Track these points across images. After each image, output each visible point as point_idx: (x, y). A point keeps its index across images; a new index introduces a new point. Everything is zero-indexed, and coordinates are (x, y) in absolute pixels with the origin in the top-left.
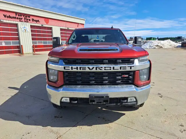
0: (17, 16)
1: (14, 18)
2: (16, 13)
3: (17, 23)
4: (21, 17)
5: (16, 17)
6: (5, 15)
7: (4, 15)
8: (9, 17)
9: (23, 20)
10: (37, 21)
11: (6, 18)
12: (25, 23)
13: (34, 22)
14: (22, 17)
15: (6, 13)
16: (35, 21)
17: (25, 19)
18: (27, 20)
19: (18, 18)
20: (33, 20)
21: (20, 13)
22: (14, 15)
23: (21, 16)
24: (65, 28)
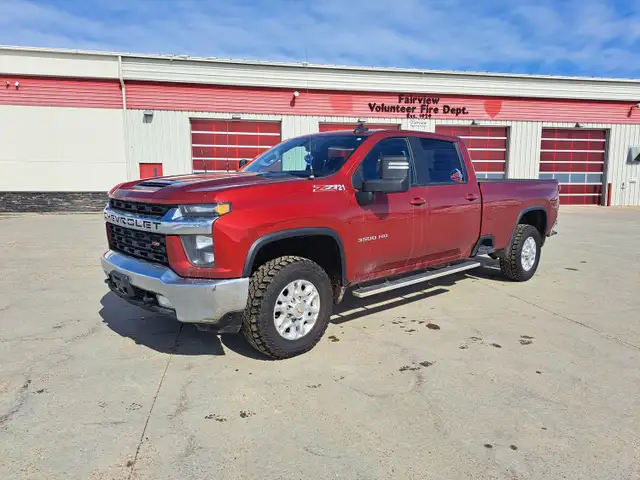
0: (403, 104)
1: (393, 109)
2: (400, 95)
3: (399, 121)
4: (411, 105)
5: (398, 107)
6: (372, 103)
7: (370, 105)
8: (383, 108)
9: (417, 112)
10: (458, 112)
11: (374, 112)
12: (422, 121)
13: (450, 114)
14: (417, 104)
15: (373, 100)
16: (453, 111)
17: (422, 110)
18: (429, 110)
19: (403, 109)
20: (446, 109)
21: (411, 94)
22: (393, 102)
23: (413, 101)
24: (565, 126)
